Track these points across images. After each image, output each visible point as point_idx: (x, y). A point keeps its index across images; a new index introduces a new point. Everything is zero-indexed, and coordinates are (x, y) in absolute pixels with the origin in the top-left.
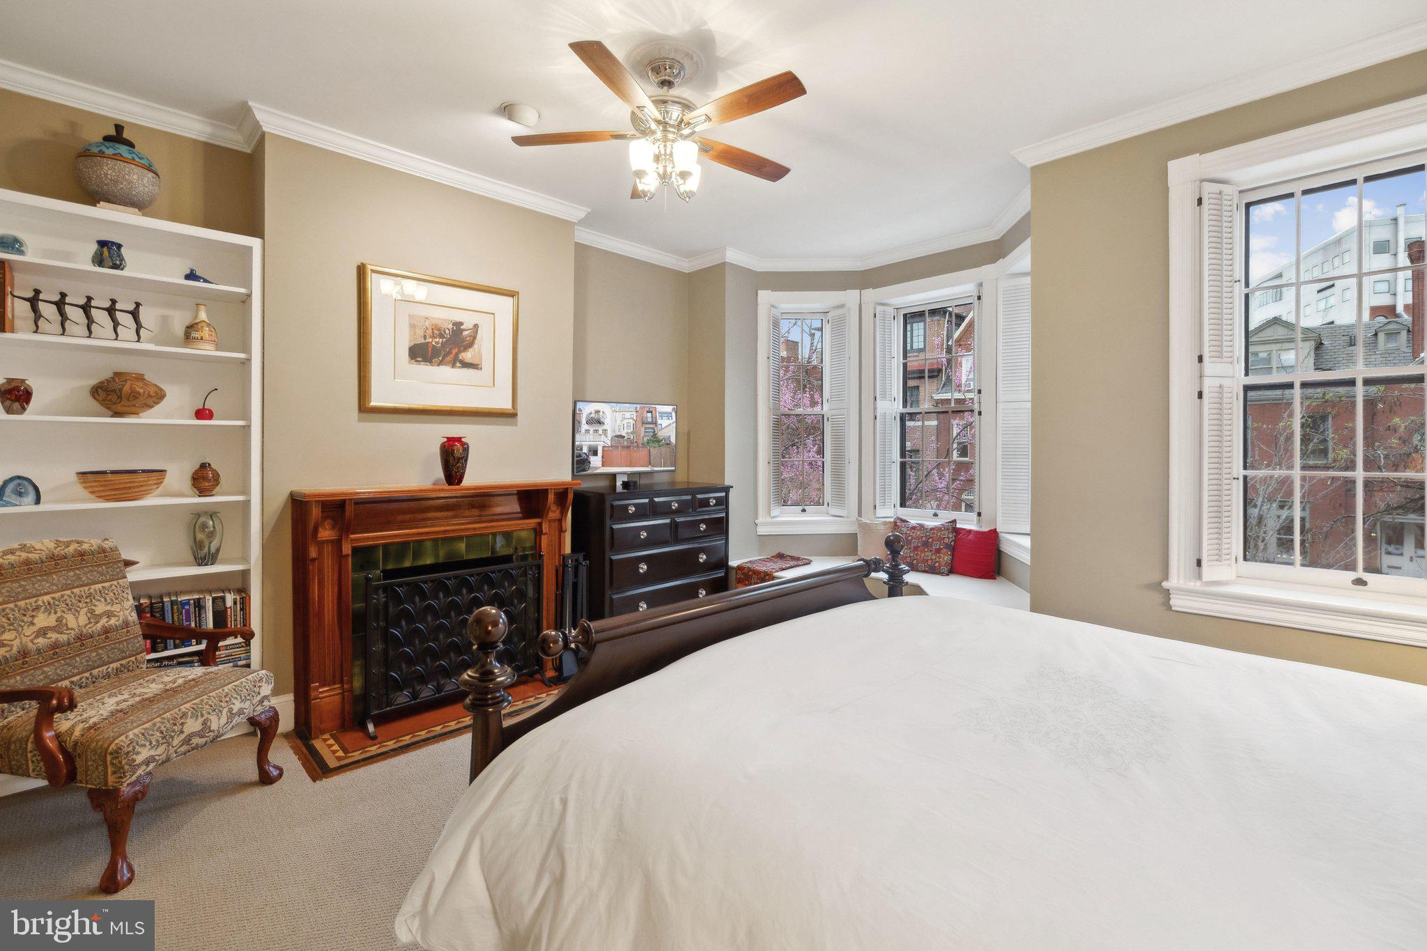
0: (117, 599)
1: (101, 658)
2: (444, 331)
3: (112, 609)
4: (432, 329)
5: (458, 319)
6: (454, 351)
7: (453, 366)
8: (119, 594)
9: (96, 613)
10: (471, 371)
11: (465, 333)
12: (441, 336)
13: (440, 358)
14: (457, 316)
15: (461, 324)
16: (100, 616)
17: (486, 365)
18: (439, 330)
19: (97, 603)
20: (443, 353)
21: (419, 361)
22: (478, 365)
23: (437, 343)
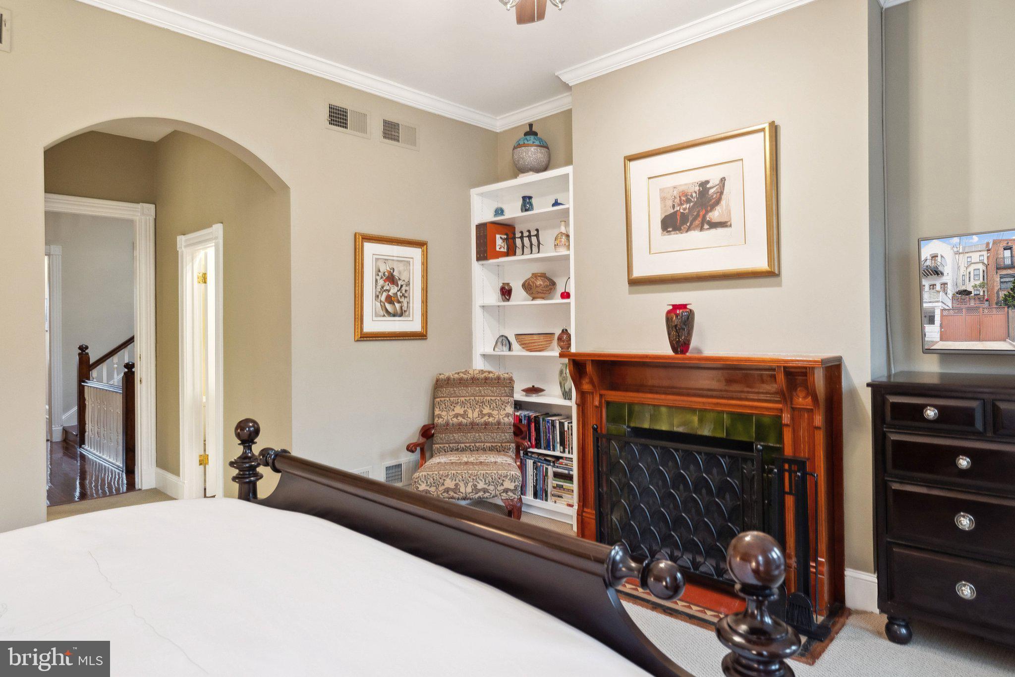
0: (497, 407)
1: (481, 438)
2: (692, 196)
3: (492, 413)
4: (680, 197)
5: (703, 179)
6: (702, 213)
7: (702, 229)
8: (499, 405)
9: (483, 413)
10: (720, 231)
11: (711, 191)
12: (688, 201)
13: (688, 224)
14: (702, 176)
15: (707, 182)
16: (485, 415)
17: (736, 219)
18: (686, 195)
19: (485, 407)
20: (690, 219)
21: (670, 231)
22: (726, 222)
23: (685, 209)
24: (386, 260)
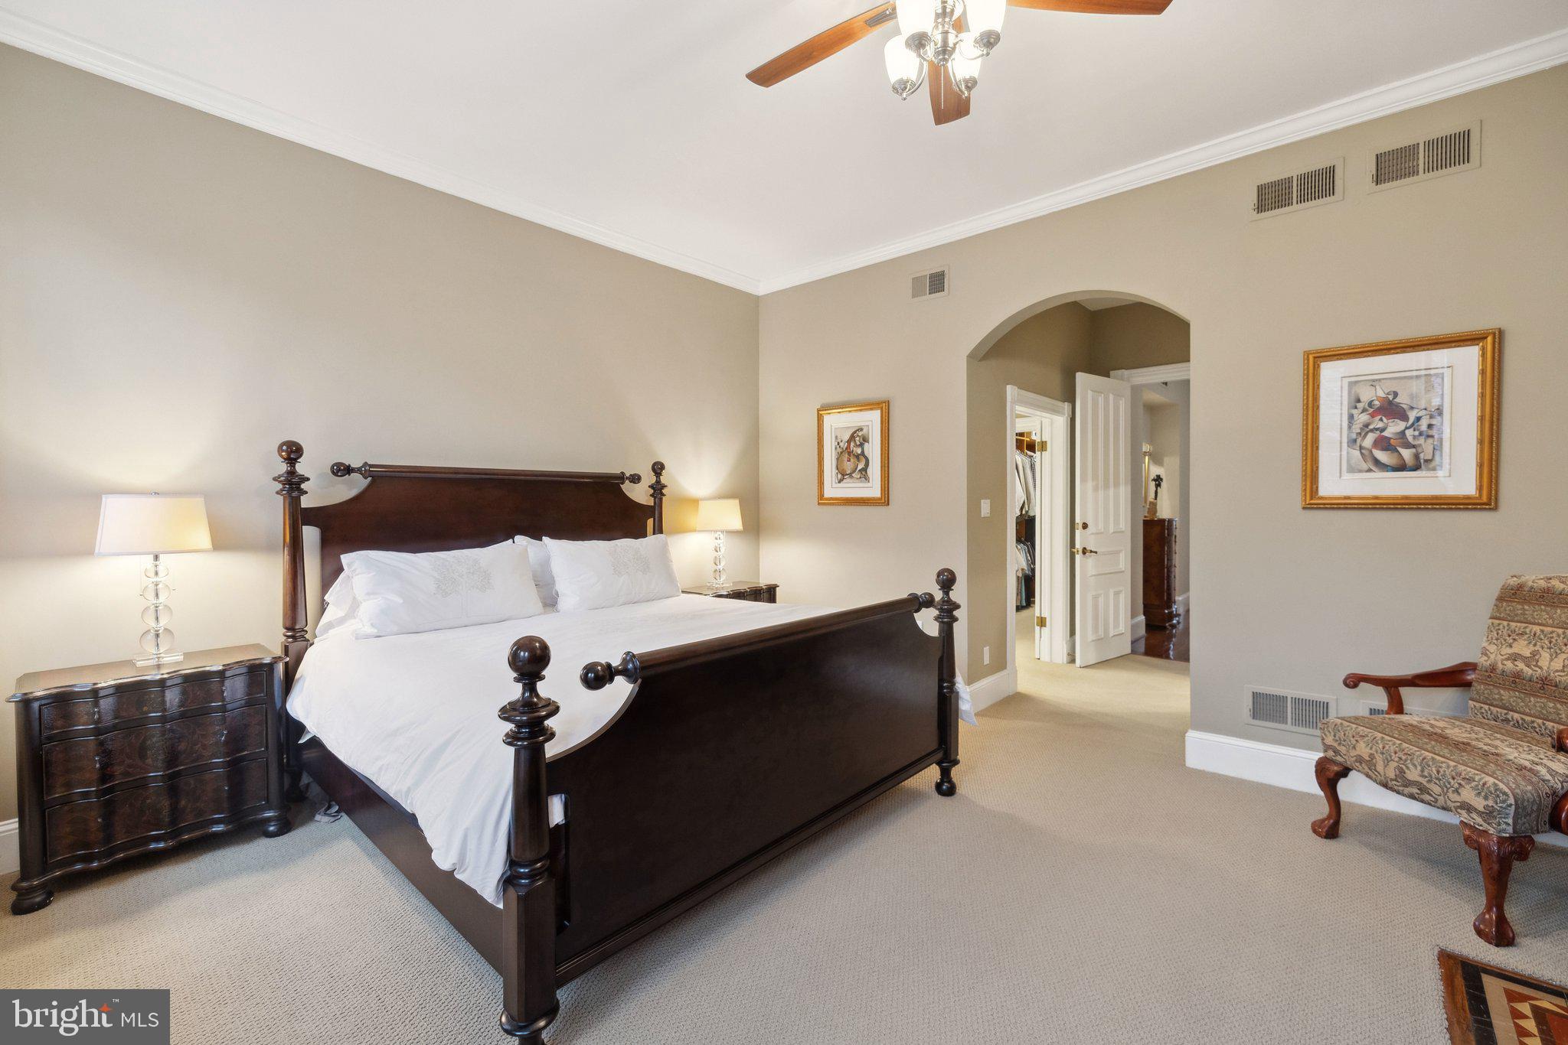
24: (1374, 381)
